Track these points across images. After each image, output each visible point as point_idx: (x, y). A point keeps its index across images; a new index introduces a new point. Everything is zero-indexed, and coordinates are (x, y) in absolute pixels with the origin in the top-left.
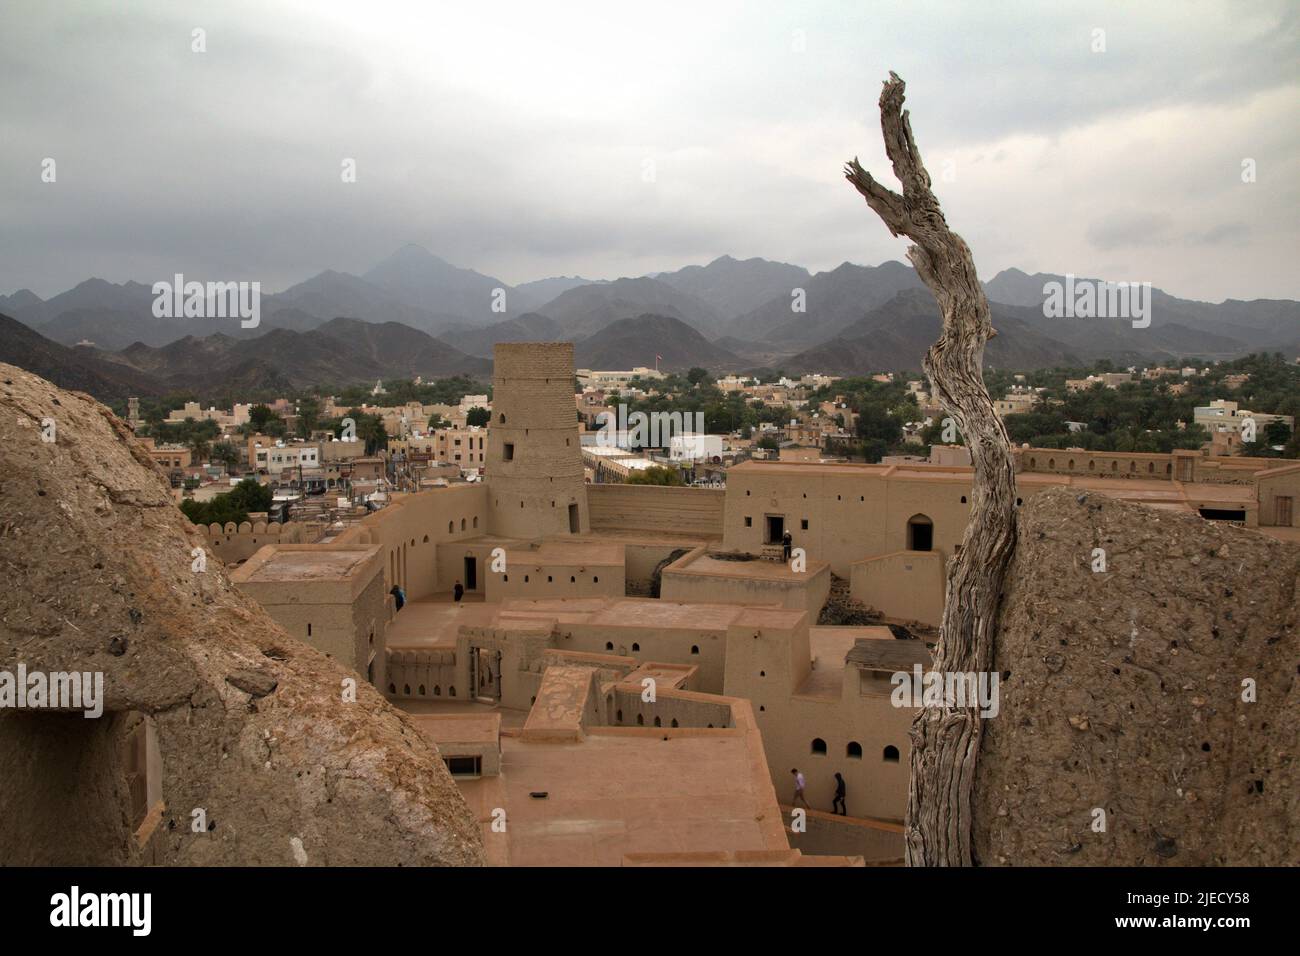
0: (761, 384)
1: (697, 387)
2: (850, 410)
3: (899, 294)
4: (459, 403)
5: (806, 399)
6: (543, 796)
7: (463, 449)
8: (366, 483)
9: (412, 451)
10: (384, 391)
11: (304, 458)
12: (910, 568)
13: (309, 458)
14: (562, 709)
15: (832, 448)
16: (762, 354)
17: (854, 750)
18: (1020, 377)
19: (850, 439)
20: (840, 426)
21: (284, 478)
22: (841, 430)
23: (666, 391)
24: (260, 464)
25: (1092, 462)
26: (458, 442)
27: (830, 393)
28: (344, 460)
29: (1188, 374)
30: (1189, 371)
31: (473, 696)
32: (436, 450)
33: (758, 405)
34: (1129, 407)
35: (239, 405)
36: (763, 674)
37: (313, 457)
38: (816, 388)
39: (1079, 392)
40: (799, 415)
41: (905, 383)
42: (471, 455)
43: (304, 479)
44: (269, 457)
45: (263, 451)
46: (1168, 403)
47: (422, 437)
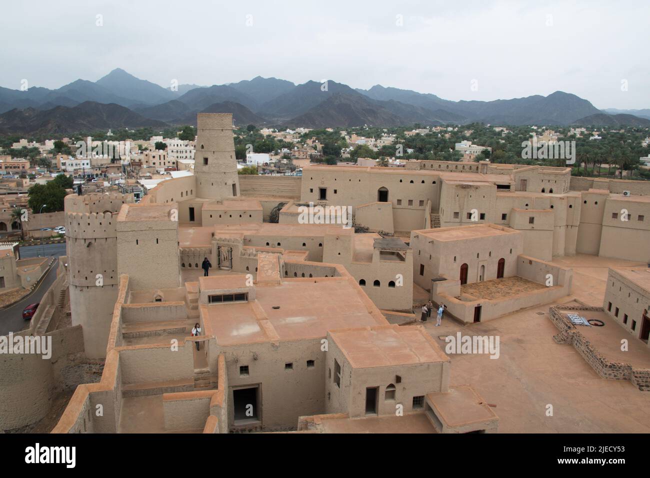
0: (279, 132)
1: (252, 132)
2: (319, 143)
3: (333, 94)
4: (149, 140)
5: (299, 138)
6: (278, 308)
7: (157, 160)
8: (114, 175)
9: (132, 161)
10: (112, 134)
11: (83, 164)
12: (379, 209)
13: (85, 164)
14: (270, 271)
15: (313, 159)
16: (276, 119)
17: (377, 283)
18: (385, 130)
19: (320, 155)
20: (316, 150)
21: (75, 173)
22: (316, 151)
23: (239, 134)
24: (63, 167)
25: (448, 166)
26: (154, 157)
27: (309, 136)
28: (102, 165)
29: (450, 130)
30: (450, 129)
31: (219, 267)
32: (143, 161)
33: (281, 141)
34: (430, 143)
35: (47, 141)
36: (339, 254)
37: (87, 164)
38: (302, 134)
39: (410, 136)
40: (297, 145)
41: (339, 132)
42: (160, 163)
43: (86, 174)
44: (67, 164)
45: (64, 161)
46: (444, 141)
47: (136, 155)
